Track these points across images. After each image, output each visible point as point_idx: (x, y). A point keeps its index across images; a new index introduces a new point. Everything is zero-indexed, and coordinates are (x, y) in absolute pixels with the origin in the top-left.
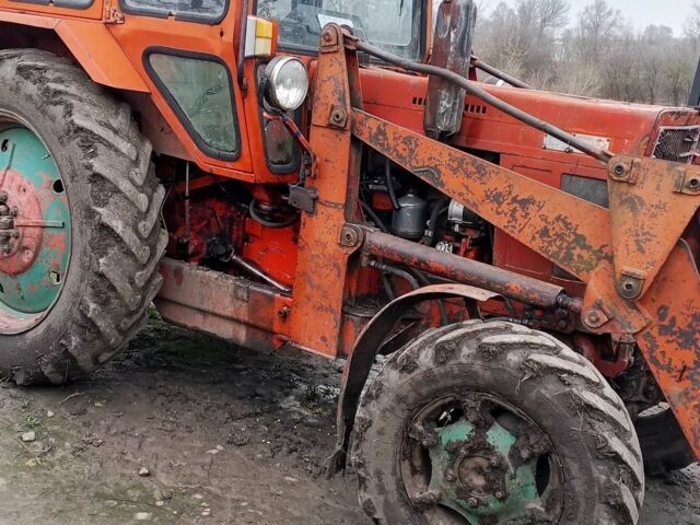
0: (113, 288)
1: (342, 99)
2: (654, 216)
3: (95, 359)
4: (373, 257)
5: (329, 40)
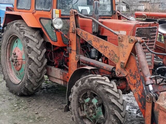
0: (33, 72)
1: (74, 26)
2: (126, 48)
3: (32, 89)
4: (82, 62)
5: (71, 13)
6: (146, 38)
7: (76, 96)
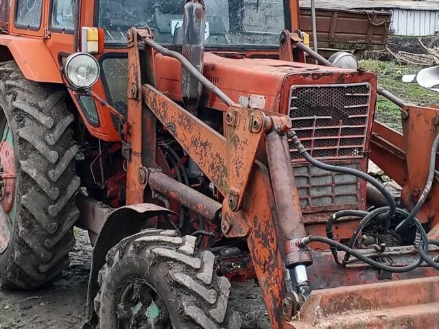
0: (32, 216)
1: (137, 79)
2: (243, 149)
3: (36, 268)
4: (156, 192)
5: (129, 39)
6: (330, 117)
7: (109, 294)
